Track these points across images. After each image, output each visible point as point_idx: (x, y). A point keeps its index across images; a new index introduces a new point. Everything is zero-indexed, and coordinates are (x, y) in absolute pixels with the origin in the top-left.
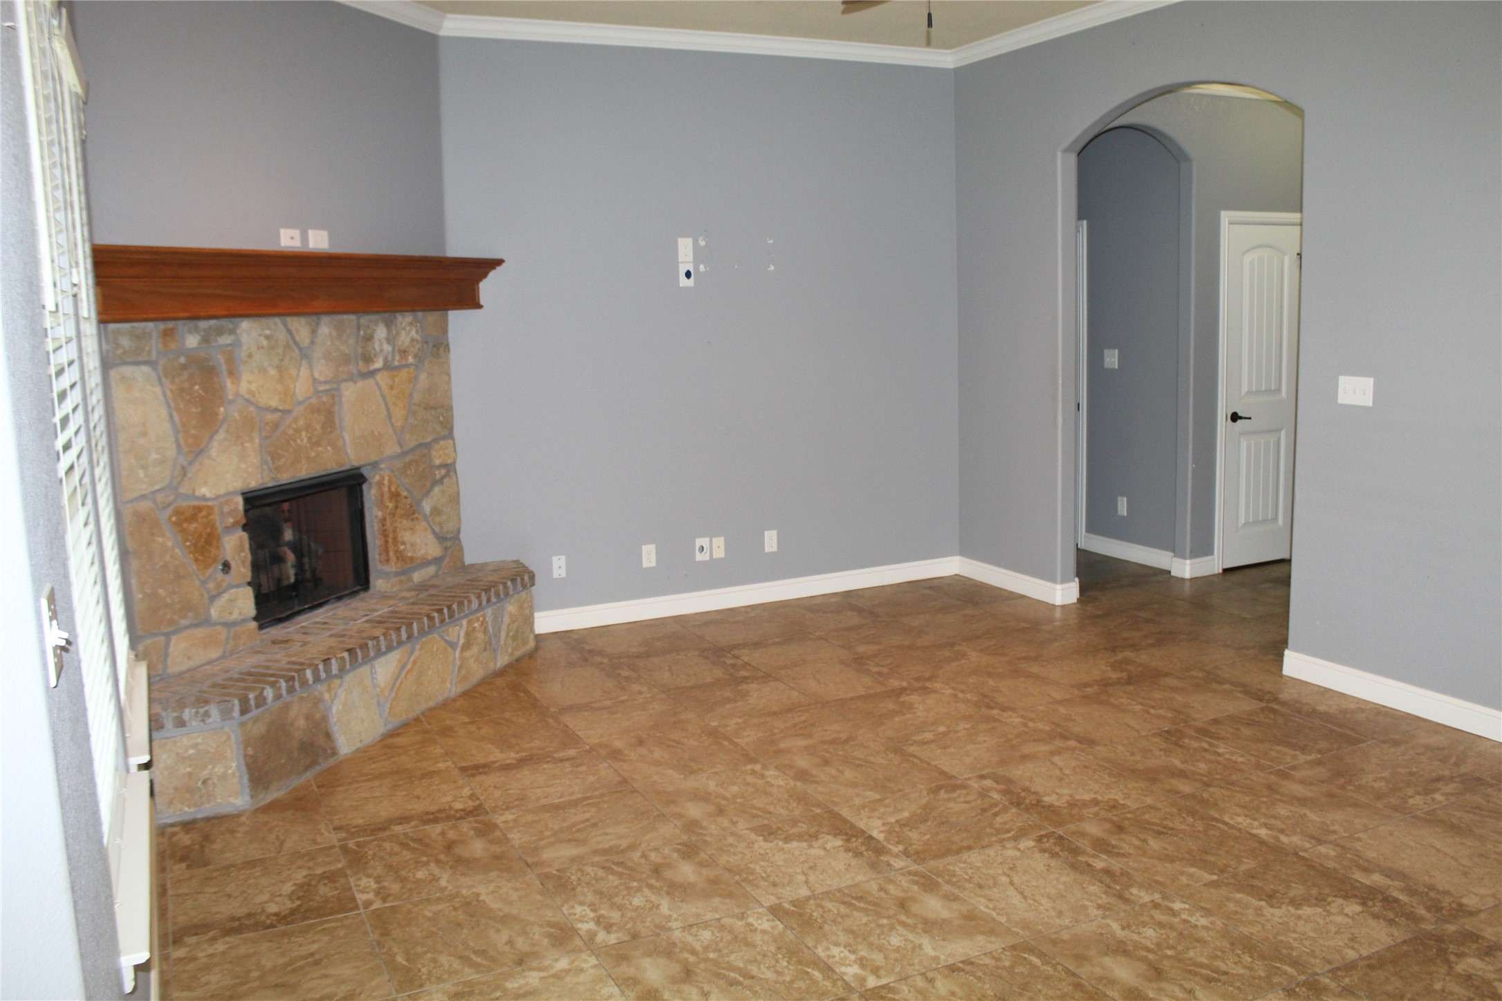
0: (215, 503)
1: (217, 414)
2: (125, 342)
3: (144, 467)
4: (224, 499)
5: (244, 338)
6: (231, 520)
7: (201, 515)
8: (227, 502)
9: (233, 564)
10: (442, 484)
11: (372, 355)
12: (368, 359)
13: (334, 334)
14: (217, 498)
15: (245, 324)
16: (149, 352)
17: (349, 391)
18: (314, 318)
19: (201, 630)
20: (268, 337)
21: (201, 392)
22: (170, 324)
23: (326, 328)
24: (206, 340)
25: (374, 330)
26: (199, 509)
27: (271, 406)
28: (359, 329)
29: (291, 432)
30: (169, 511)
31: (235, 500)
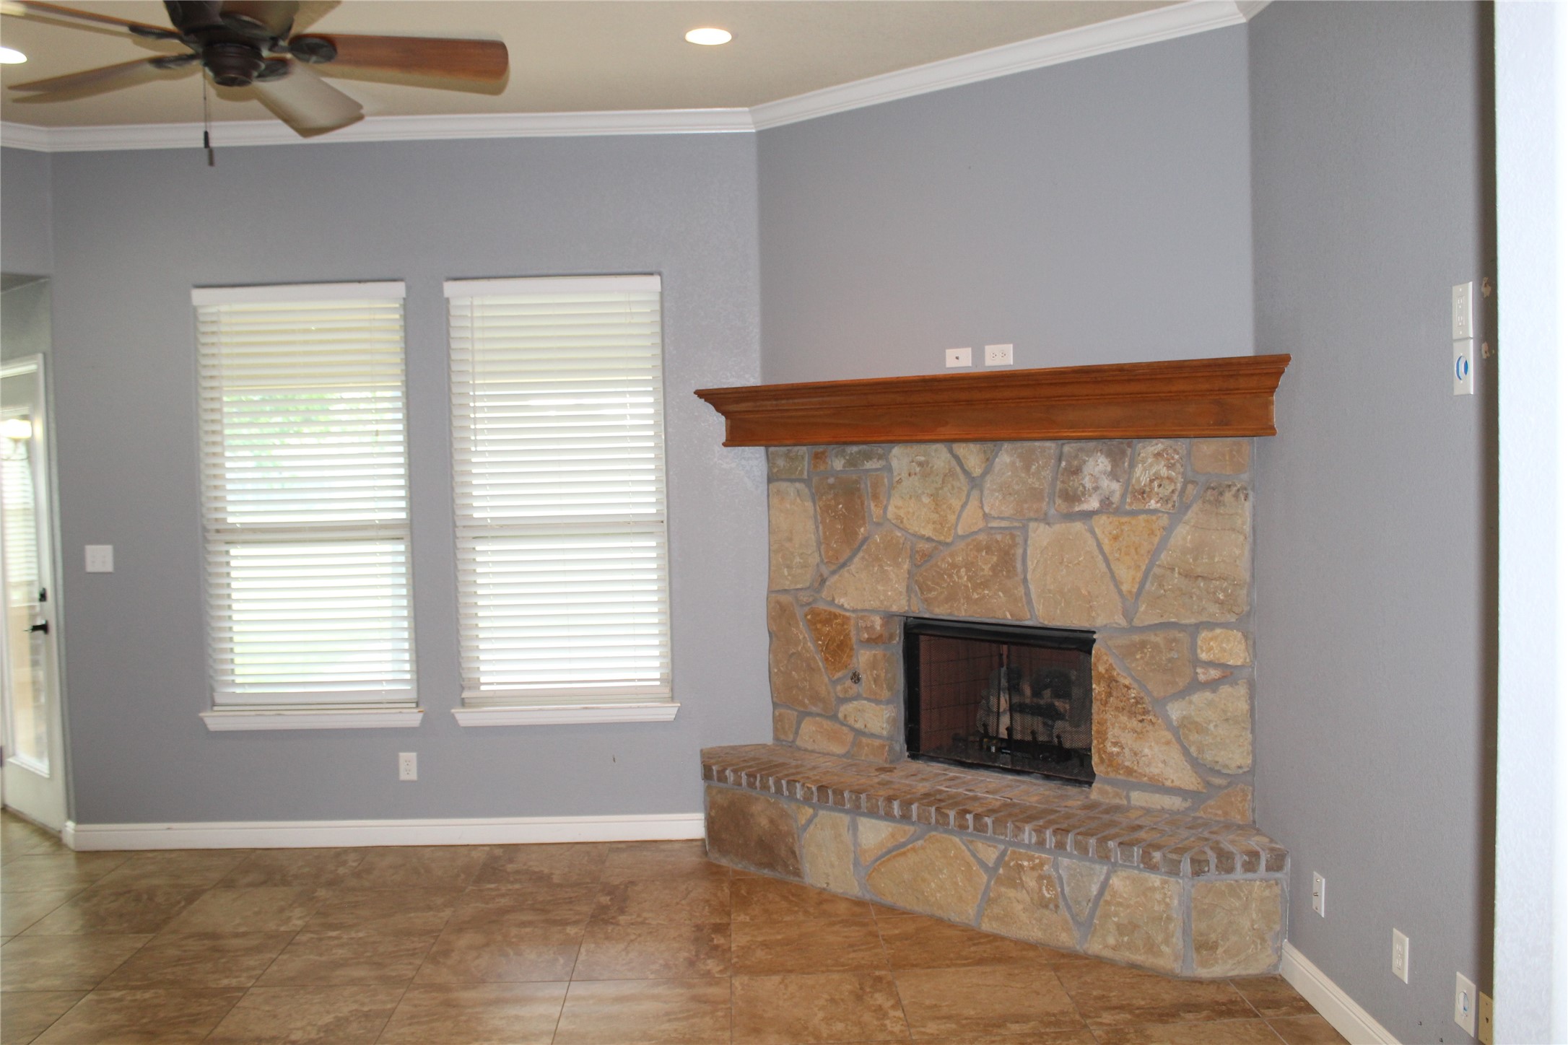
0: (853, 615)
1: (856, 533)
2: (781, 462)
3: (789, 567)
4: (860, 614)
5: (895, 463)
6: (866, 636)
7: (835, 621)
8: (862, 618)
9: (863, 676)
10: (1214, 691)
11: (1079, 493)
12: (1071, 497)
13: (1018, 464)
14: (854, 611)
15: (897, 451)
16: (802, 472)
17: (1041, 535)
18: (990, 445)
19: (829, 723)
20: (920, 464)
21: (844, 510)
22: (820, 449)
23: (1006, 456)
24: (852, 463)
25: (1085, 462)
26: (836, 616)
27: (925, 535)
28: (1060, 460)
29: (944, 566)
30: (806, 609)
31: (873, 619)
